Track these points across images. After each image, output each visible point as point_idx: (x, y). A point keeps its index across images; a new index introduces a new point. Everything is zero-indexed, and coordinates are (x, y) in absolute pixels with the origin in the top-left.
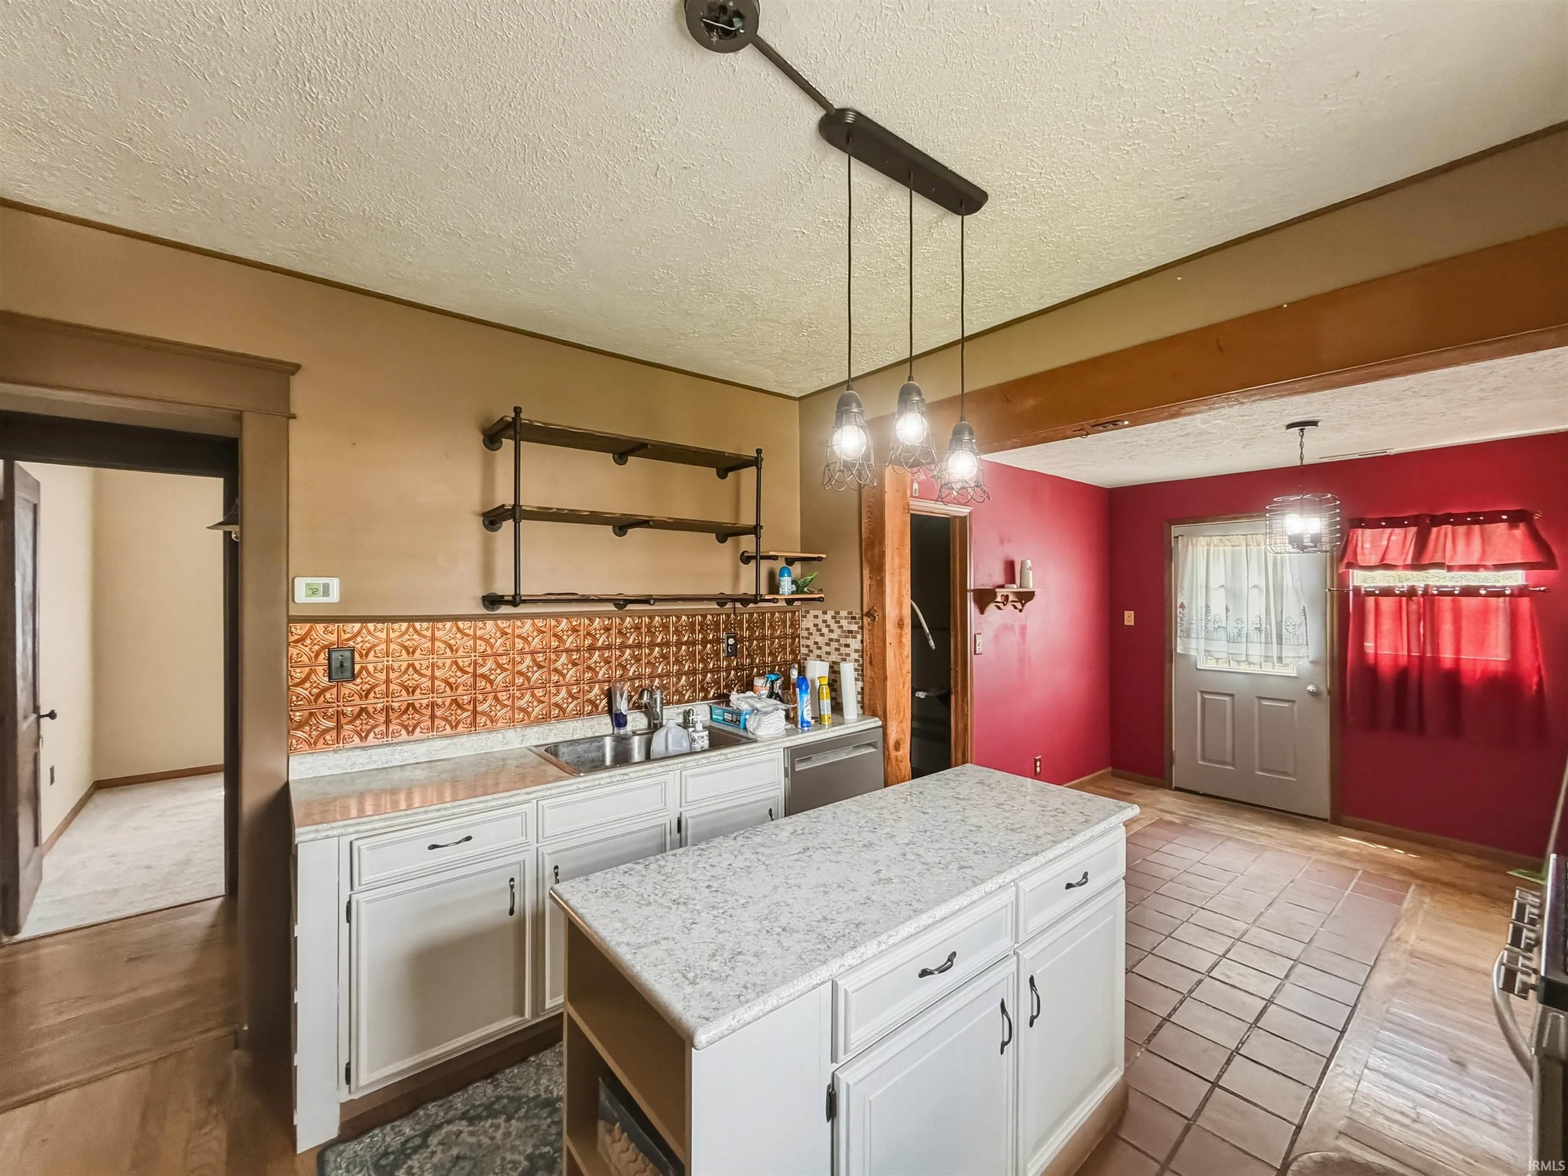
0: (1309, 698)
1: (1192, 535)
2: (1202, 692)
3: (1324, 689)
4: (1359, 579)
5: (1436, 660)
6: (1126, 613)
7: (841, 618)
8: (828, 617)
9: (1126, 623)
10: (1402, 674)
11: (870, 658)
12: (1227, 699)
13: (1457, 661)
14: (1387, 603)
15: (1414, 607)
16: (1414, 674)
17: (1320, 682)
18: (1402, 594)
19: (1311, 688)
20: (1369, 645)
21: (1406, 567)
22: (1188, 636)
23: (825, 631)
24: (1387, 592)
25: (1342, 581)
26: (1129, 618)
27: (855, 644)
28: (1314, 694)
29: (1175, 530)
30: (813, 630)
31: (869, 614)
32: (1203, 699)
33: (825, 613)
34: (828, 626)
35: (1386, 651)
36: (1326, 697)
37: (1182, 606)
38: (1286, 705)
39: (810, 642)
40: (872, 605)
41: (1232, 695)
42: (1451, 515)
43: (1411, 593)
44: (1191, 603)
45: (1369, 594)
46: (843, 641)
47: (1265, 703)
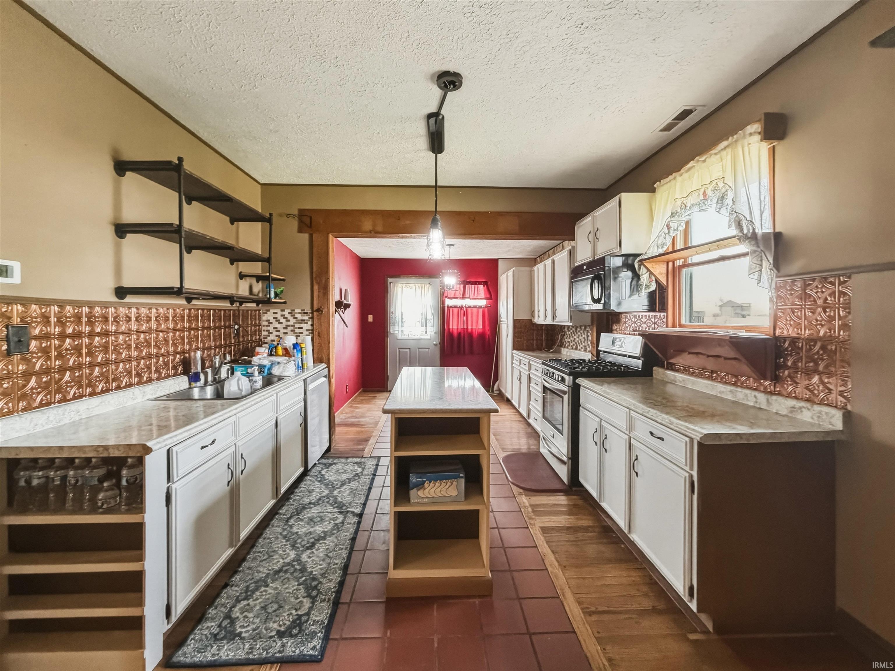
0: (434, 346)
1: (396, 282)
2: (399, 348)
3: (438, 343)
4: (448, 302)
5: (467, 329)
6: (369, 316)
7: (296, 313)
8: (286, 313)
9: (369, 321)
10: (459, 334)
11: (319, 333)
12: (408, 350)
13: (472, 329)
14: (456, 310)
15: (462, 311)
16: (462, 335)
17: (436, 341)
18: (459, 307)
19: (435, 343)
20: (451, 327)
21: (460, 298)
22: (394, 325)
23: (283, 320)
24: (455, 307)
25: (443, 303)
26: (370, 318)
27: (307, 326)
28: (435, 345)
29: (390, 280)
30: (272, 320)
31: (318, 310)
32: (399, 351)
33: (283, 310)
34: (286, 318)
35: (455, 327)
36: (439, 346)
37: (392, 313)
38: (427, 350)
39: (271, 328)
40: (320, 306)
41: (410, 348)
42: (471, 281)
43: (462, 307)
44: (395, 312)
45: (451, 307)
46: (297, 326)
47: (420, 350)
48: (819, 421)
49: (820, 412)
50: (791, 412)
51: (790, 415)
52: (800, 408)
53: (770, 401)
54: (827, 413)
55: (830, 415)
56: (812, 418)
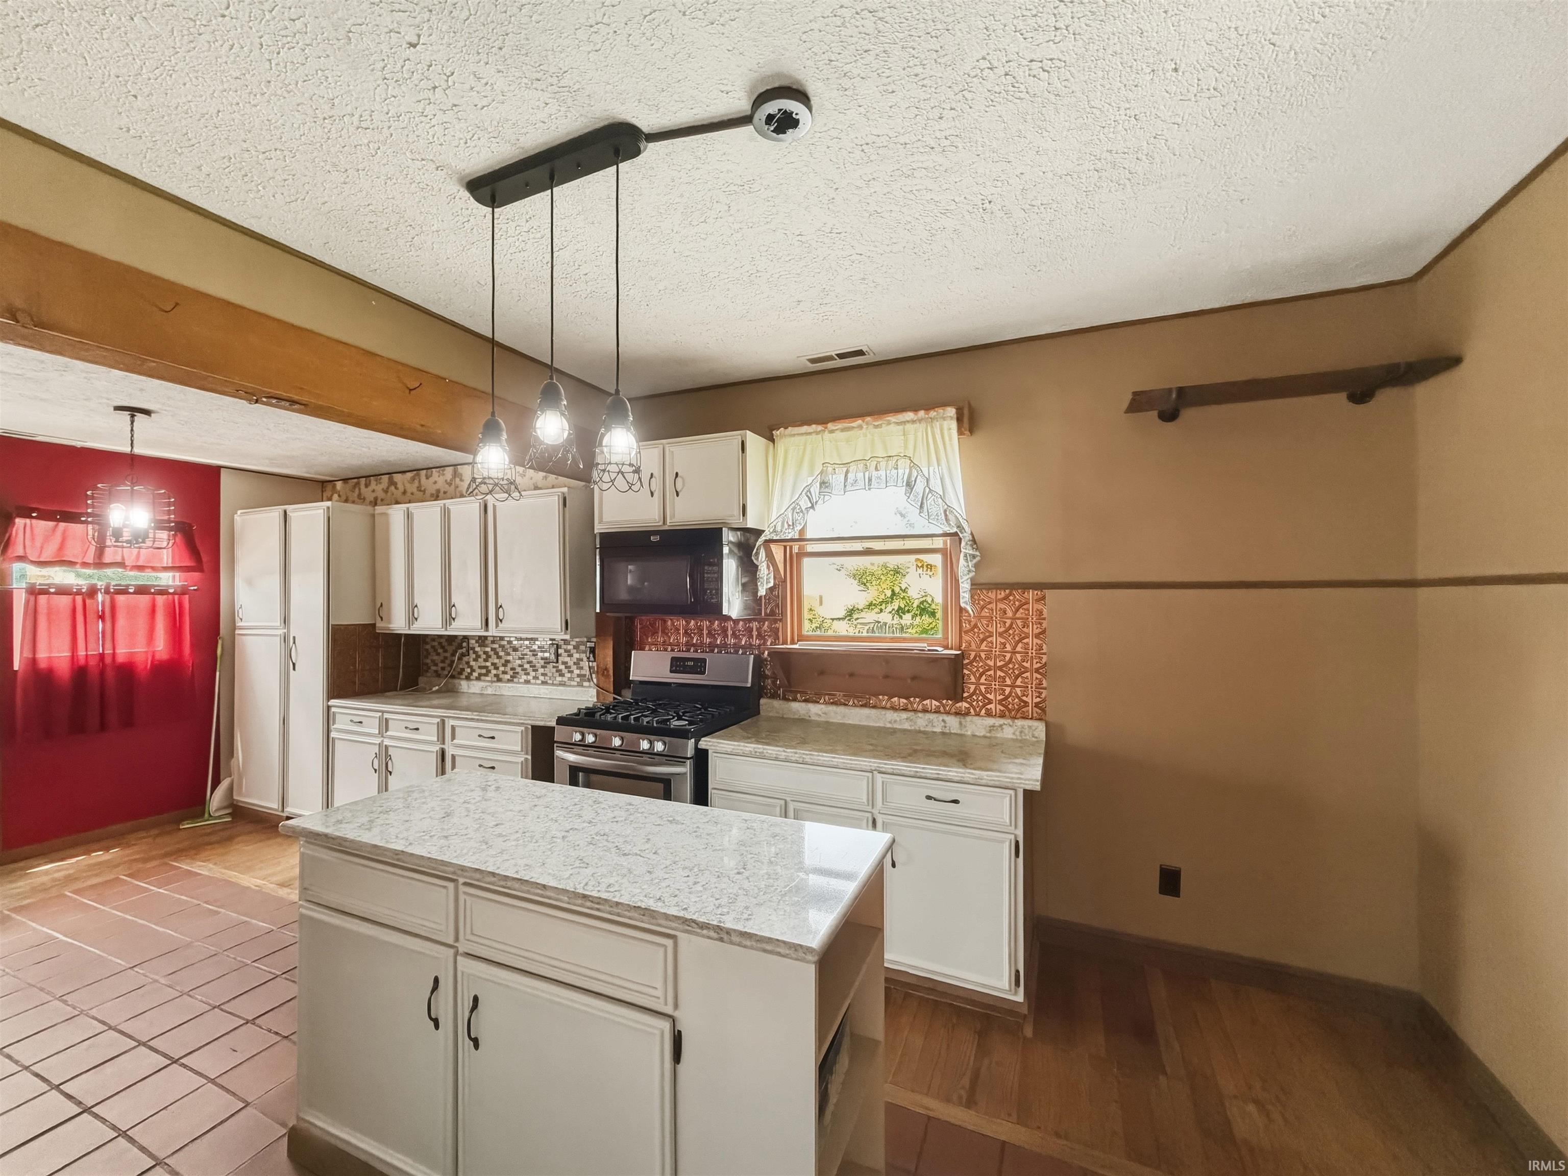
4: (31, 576)
10: (80, 672)
13: (131, 654)
16: (95, 673)
18: (79, 593)
21: (85, 565)
24: (63, 591)
35: (62, 655)
45: (44, 592)
48: (1021, 736)
49: (1023, 727)
50: (990, 731)
51: (988, 735)
52: (1001, 726)
53: (964, 723)
54: (1030, 727)
55: (1034, 728)
56: (1014, 734)
